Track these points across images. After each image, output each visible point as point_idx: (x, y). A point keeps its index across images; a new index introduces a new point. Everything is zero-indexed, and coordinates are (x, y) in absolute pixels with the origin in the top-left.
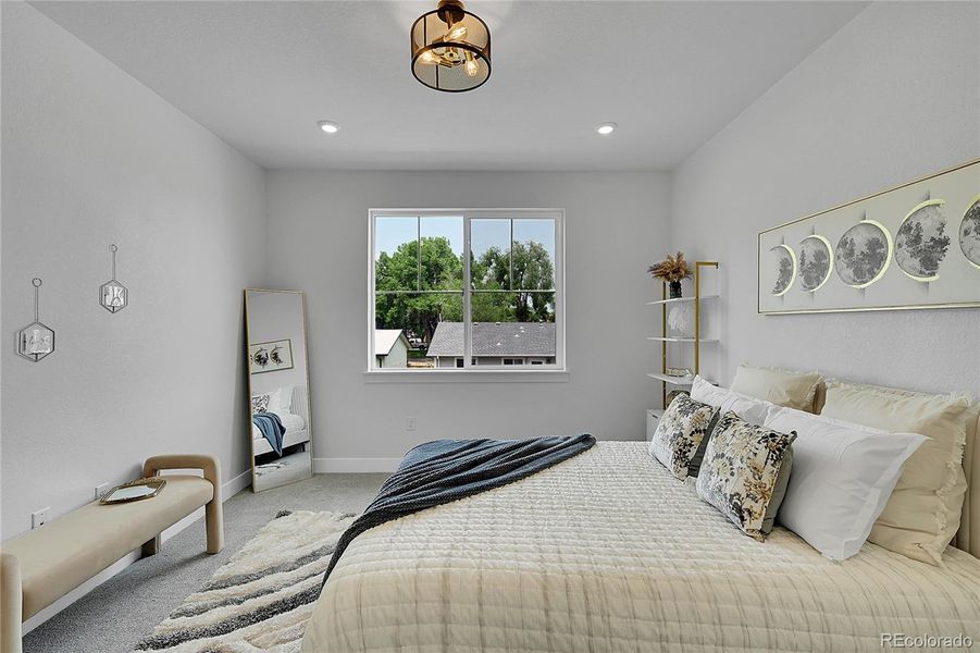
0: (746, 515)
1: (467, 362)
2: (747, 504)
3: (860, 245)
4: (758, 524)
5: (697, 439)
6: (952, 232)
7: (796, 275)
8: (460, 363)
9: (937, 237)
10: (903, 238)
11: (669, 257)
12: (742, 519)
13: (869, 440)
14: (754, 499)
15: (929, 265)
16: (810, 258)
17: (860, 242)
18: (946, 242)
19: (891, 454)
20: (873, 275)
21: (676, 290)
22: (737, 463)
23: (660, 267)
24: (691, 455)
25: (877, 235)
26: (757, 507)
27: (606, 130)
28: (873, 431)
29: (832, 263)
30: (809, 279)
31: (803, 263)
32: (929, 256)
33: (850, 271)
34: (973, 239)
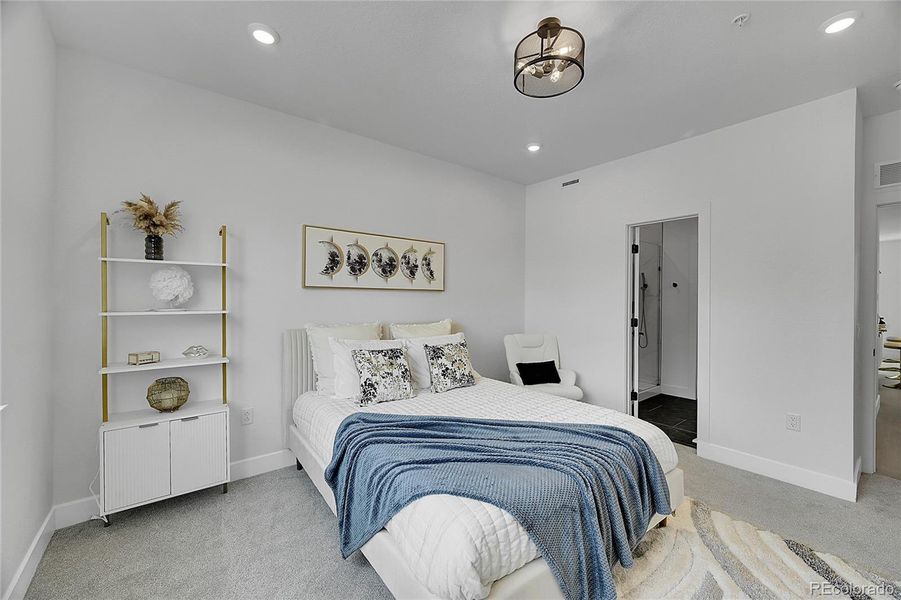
3: (385, 259)
6: (419, 263)
9: (415, 264)
10: (403, 260)
15: (412, 274)
17: (385, 256)
18: (417, 266)
20: (390, 273)
25: (393, 256)
29: (369, 264)
30: (353, 269)
31: (349, 258)
32: (413, 270)
33: (380, 270)
34: (425, 268)
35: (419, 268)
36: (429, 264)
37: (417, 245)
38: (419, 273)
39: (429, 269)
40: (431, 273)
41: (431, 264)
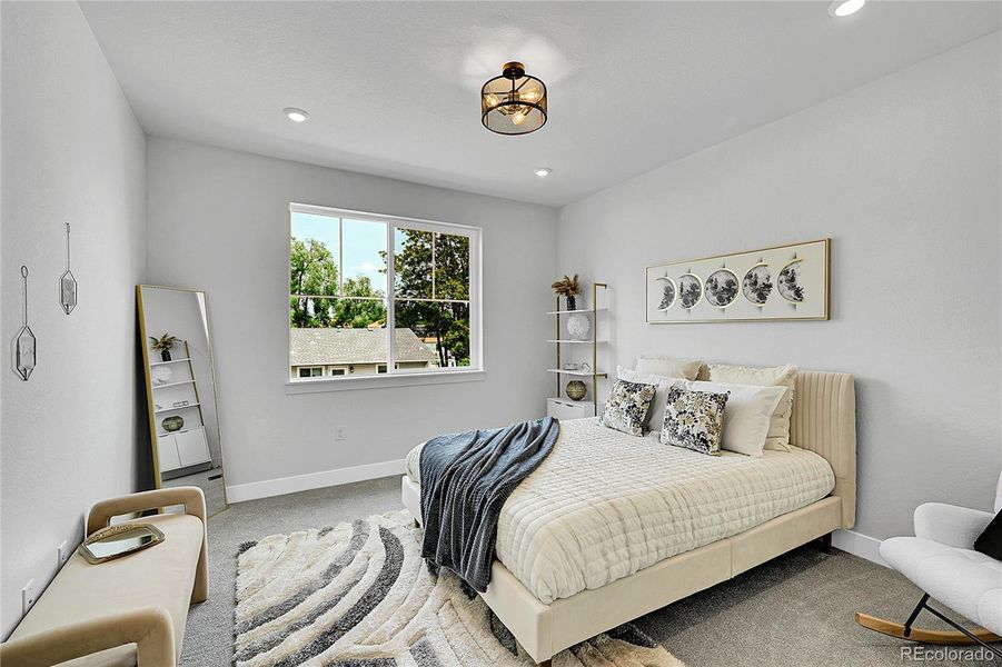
0: (709, 444)
1: (390, 368)
2: (709, 437)
3: (722, 283)
4: (716, 447)
5: (646, 407)
6: (774, 281)
7: (677, 300)
8: (383, 369)
9: (766, 283)
10: (747, 281)
11: (566, 277)
12: (708, 446)
13: (762, 392)
14: (713, 434)
15: (762, 297)
16: (687, 288)
17: (722, 281)
18: (771, 286)
19: (773, 398)
20: (729, 301)
21: (572, 305)
22: (698, 415)
23: (561, 285)
24: (642, 419)
25: (732, 278)
26: (715, 438)
27: (542, 173)
28: (763, 387)
29: (703, 293)
30: (686, 302)
31: (682, 291)
32: (762, 293)
33: (715, 298)
34: (785, 286)
35: (774, 289)
36: (793, 279)
37: (767, 257)
38: (773, 295)
39: (793, 287)
40: (798, 293)
41: (797, 278)
